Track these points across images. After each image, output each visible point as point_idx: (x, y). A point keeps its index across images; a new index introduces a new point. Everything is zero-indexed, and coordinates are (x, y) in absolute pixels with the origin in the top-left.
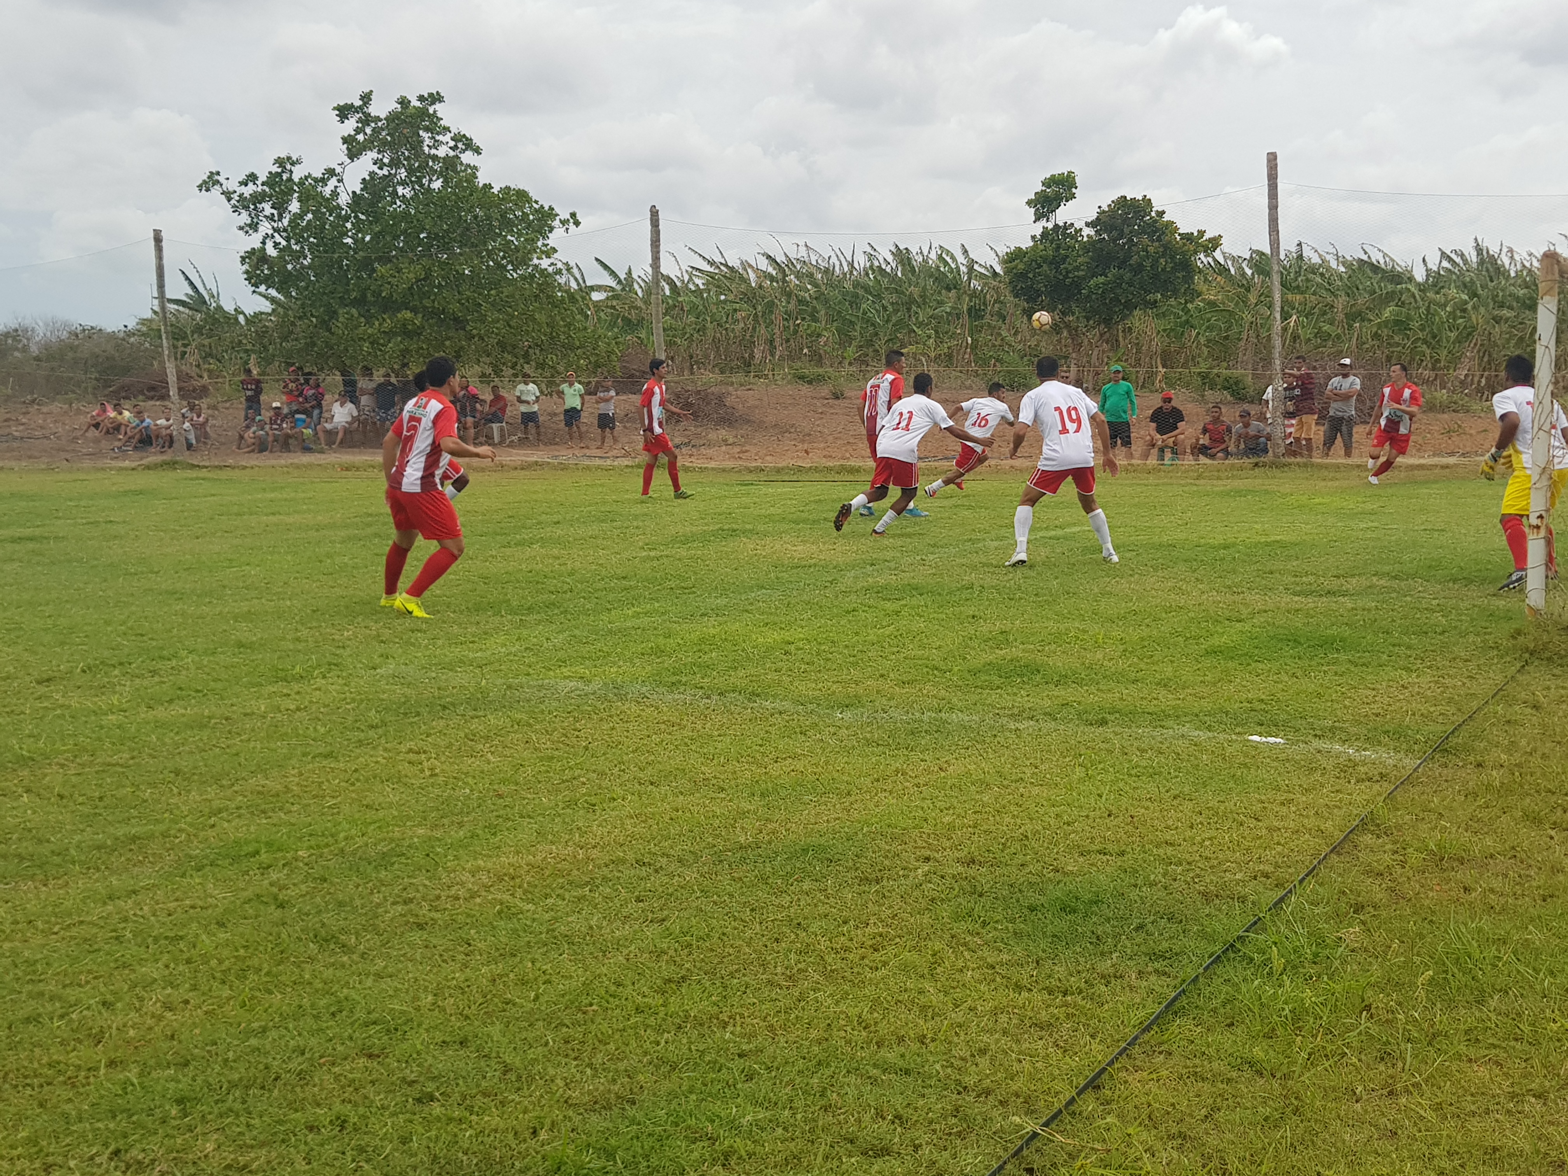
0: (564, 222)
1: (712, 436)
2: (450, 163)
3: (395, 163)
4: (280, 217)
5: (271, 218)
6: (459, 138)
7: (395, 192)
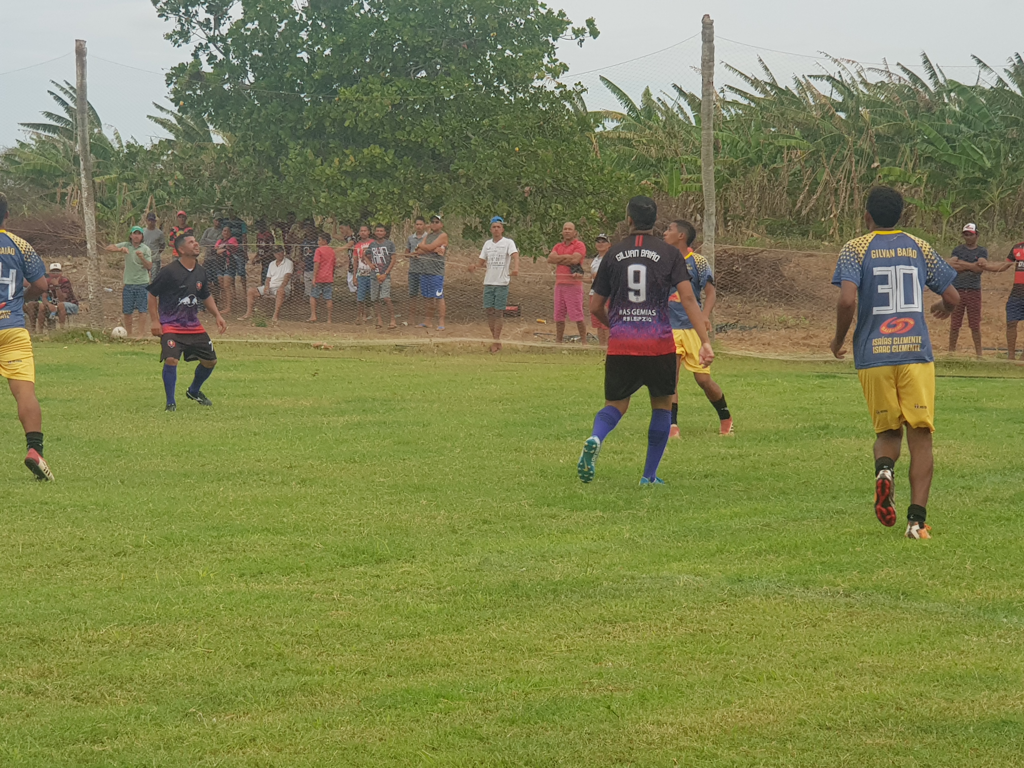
0: (578, 33)
1: (767, 315)
4: (218, 24)
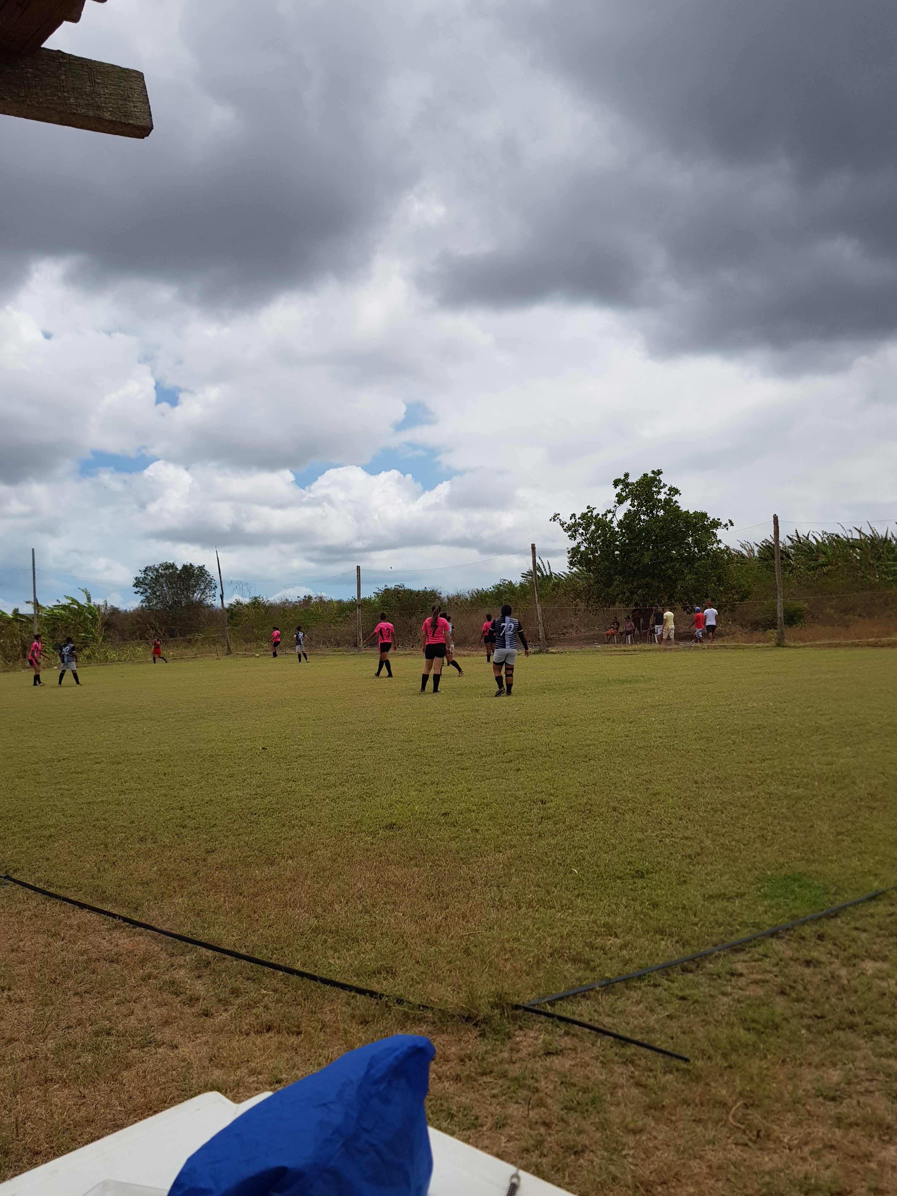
0: (725, 525)
2: (668, 502)
3: (640, 505)
4: (586, 534)
5: (582, 534)
6: (671, 489)
7: (640, 519)
